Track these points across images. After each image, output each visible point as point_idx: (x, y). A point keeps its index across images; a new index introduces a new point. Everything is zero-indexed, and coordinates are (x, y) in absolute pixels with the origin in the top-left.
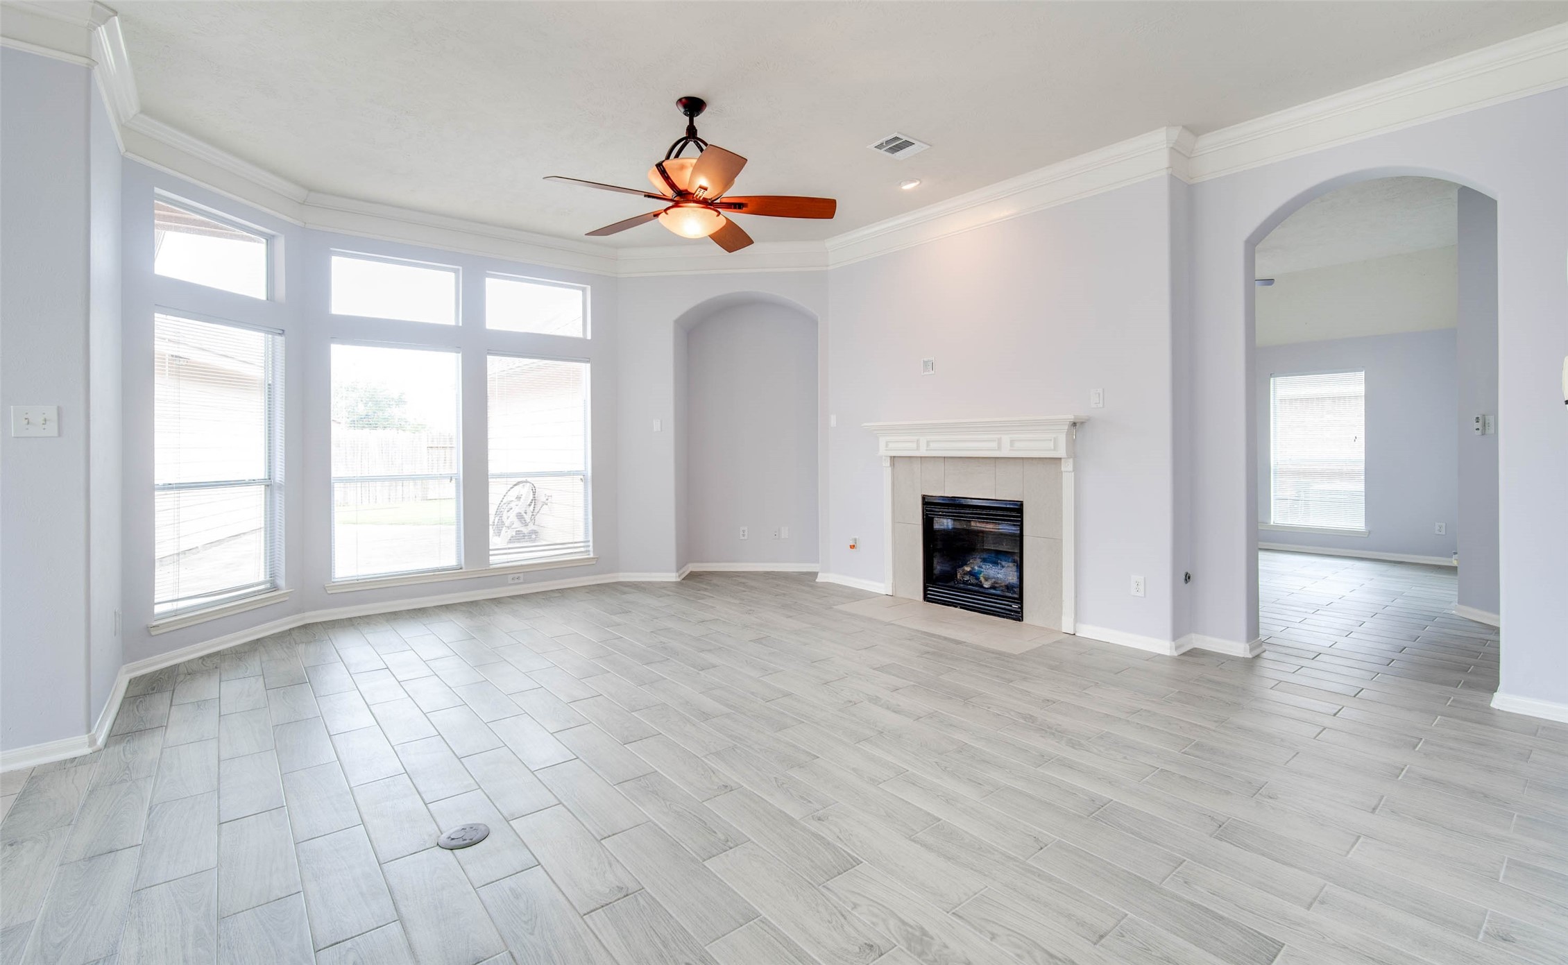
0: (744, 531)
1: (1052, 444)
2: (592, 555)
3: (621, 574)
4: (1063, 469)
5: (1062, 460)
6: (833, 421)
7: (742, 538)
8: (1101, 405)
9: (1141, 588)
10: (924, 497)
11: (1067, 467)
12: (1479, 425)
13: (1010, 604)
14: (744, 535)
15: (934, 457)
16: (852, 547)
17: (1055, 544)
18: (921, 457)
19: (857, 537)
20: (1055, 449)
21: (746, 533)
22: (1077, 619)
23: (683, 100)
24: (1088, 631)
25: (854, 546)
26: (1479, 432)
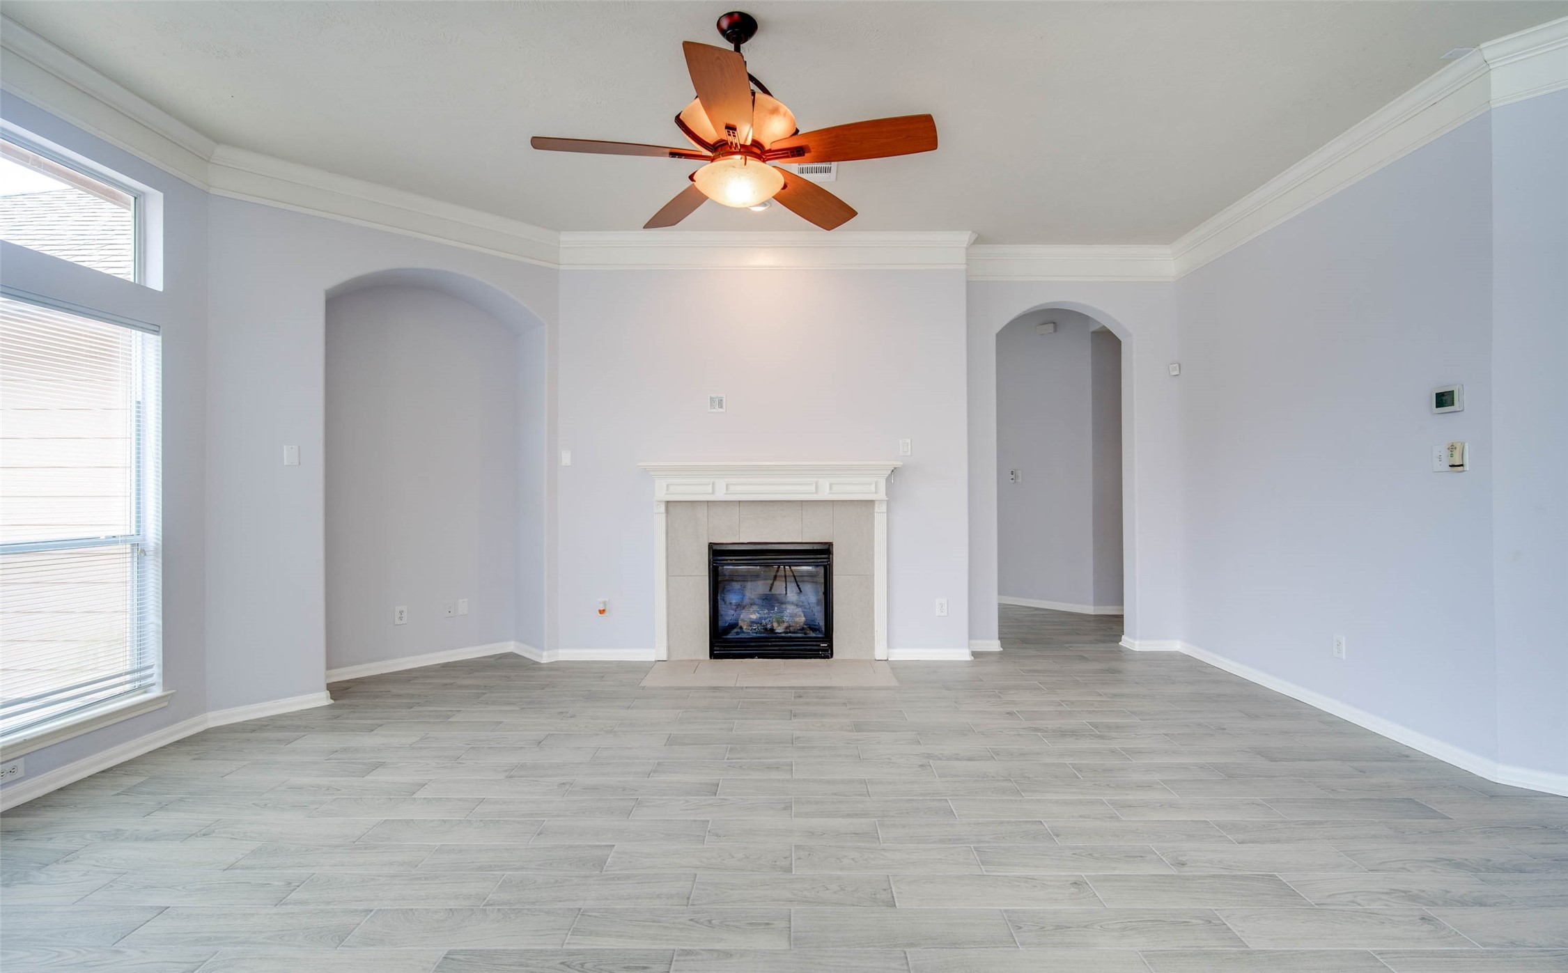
0: (401, 612)
1: (870, 487)
2: (156, 692)
3: (210, 715)
4: (876, 510)
5: (876, 503)
6: (566, 458)
7: (398, 622)
8: (909, 453)
9: (945, 607)
10: (711, 545)
11: (880, 510)
12: (1013, 477)
13: (818, 643)
14: (401, 619)
15: (726, 501)
16: (602, 612)
17: (867, 580)
18: (708, 501)
19: (607, 600)
20: (876, 492)
21: (405, 615)
22: (889, 646)
23: (736, 15)
24: (899, 654)
25: (604, 610)
26: (1013, 481)
